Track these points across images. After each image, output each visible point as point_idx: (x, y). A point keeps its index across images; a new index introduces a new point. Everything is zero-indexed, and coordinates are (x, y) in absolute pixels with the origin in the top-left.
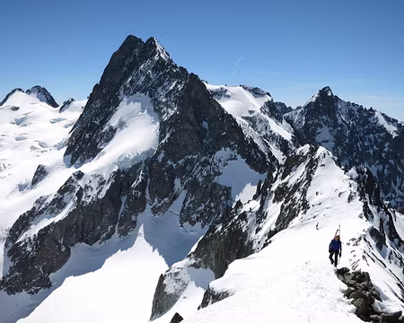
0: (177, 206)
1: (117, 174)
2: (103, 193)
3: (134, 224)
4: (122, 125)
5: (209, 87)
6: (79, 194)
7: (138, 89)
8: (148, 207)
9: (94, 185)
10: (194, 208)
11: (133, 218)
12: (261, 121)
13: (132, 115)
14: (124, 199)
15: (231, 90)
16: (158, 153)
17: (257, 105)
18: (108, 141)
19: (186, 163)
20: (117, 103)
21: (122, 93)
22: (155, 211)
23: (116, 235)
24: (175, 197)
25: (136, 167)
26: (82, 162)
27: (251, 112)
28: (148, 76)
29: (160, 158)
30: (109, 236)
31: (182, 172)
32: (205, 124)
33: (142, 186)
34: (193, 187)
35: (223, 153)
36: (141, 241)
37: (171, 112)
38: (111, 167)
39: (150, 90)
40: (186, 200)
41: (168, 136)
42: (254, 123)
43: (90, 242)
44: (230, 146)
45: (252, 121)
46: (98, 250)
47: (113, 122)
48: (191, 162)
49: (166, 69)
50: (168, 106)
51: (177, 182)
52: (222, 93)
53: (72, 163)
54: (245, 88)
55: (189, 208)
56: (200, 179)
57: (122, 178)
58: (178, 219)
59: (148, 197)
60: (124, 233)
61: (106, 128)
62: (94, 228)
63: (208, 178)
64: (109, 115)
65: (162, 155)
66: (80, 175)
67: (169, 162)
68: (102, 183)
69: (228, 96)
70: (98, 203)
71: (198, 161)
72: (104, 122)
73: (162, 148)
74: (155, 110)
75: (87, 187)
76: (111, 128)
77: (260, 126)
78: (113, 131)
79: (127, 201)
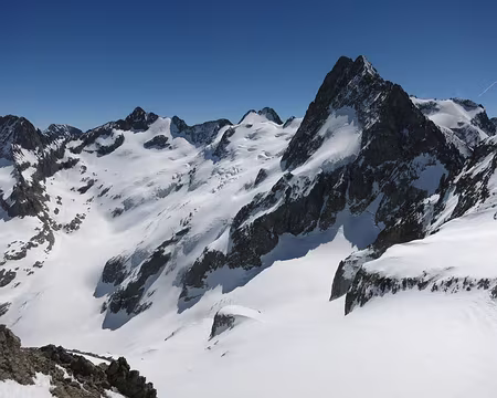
0: (373, 208)
1: (321, 176)
2: (308, 192)
3: (333, 220)
4: (329, 134)
5: (414, 100)
6: (288, 192)
7: (346, 103)
8: (347, 206)
9: (301, 185)
10: (389, 210)
11: (333, 215)
12: (471, 132)
13: (338, 126)
14: (326, 198)
15: (441, 103)
16: (359, 158)
17: (467, 117)
18: (316, 149)
19: (386, 167)
20: (326, 116)
21: (330, 106)
22: (353, 210)
23: (317, 229)
24: (373, 199)
25: (339, 170)
26: (294, 168)
27: (460, 124)
28: (355, 91)
29: (360, 164)
30: (311, 229)
31: (381, 176)
32: (406, 131)
33: (343, 188)
34: (390, 190)
35: (422, 158)
36: (340, 235)
37: (373, 121)
38: (316, 170)
39: (356, 103)
40: (382, 201)
41: (369, 142)
42: (463, 134)
43: (295, 233)
44: (430, 152)
45: (461, 132)
46: (302, 240)
47: (322, 132)
48: (390, 168)
49: (373, 83)
50: (371, 116)
51: (375, 185)
52: (431, 107)
53: (287, 167)
54: (455, 101)
55: (384, 209)
56: (397, 183)
57: (325, 180)
58: (373, 218)
59: (347, 197)
60: (324, 227)
61: (316, 137)
62: (299, 221)
63: (404, 182)
64: (318, 126)
65: (362, 160)
66: (290, 177)
67: (369, 167)
68: (308, 183)
69: (437, 110)
70: (302, 199)
71: (397, 165)
72: (314, 133)
73: (363, 153)
74: (360, 120)
75: (294, 186)
76: (319, 137)
77: (469, 138)
78: (321, 140)
79: (329, 201)
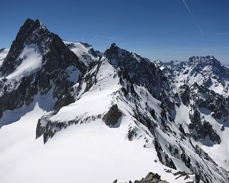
0: (52, 91)
1: (23, 79)
2: (17, 87)
3: (32, 100)
4: (25, 57)
5: (65, 42)
6: (5, 88)
7: (32, 42)
8: (39, 92)
9: (12, 84)
10: (59, 91)
11: (32, 97)
12: (88, 57)
13: (30, 53)
14: (27, 90)
15: (76, 44)
16: (42, 69)
17: (86, 50)
18: (19, 65)
19: (55, 73)
20: (22, 48)
21: (25, 43)
22: (42, 94)
23: (24, 106)
24: (51, 88)
25: (32, 75)
26: (7, 75)
27: (84, 53)
28: (36, 36)
29: (43, 71)
30: (21, 106)
31: (53, 77)
32: (62, 56)
33: (36, 83)
34: (58, 83)
35: (70, 68)
36: (37, 106)
37: (47, 51)
38: (20, 76)
39: (38, 42)
40: (55, 88)
41: (46, 61)
42: (86, 57)
43: (12, 109)
44: (73, 65)
45: (85, 56)
46: (16, 112)
47: (21, 56)
48: (57, 72)
49: (45, 33)
50: (46, 49)
51: (51, 81)
52: (72, 46)
53: (3, 75)
54: (81, 43)
55: (57, 92)
56: (61, 79)
57: (26, 81)
58: (52, 96)
59: (38, 88)
60: (28, 104)
61: (18, 59)
62: (14, 103)
63: (64, 79)
64: (19, 53)
65: (44, 70)
66: (5, 80)
67: (47, 73)
68: (16, 83)
69: (75, 47)
70: (14, 92)
71: (60, 71)
72: (17, 57)
73: (44, 66)
74: (40, 51)
75: (9, 85)
76: (20, 59)
77: (88, 59)
78: (21, 61)
79: (29, 91)
